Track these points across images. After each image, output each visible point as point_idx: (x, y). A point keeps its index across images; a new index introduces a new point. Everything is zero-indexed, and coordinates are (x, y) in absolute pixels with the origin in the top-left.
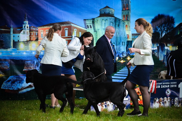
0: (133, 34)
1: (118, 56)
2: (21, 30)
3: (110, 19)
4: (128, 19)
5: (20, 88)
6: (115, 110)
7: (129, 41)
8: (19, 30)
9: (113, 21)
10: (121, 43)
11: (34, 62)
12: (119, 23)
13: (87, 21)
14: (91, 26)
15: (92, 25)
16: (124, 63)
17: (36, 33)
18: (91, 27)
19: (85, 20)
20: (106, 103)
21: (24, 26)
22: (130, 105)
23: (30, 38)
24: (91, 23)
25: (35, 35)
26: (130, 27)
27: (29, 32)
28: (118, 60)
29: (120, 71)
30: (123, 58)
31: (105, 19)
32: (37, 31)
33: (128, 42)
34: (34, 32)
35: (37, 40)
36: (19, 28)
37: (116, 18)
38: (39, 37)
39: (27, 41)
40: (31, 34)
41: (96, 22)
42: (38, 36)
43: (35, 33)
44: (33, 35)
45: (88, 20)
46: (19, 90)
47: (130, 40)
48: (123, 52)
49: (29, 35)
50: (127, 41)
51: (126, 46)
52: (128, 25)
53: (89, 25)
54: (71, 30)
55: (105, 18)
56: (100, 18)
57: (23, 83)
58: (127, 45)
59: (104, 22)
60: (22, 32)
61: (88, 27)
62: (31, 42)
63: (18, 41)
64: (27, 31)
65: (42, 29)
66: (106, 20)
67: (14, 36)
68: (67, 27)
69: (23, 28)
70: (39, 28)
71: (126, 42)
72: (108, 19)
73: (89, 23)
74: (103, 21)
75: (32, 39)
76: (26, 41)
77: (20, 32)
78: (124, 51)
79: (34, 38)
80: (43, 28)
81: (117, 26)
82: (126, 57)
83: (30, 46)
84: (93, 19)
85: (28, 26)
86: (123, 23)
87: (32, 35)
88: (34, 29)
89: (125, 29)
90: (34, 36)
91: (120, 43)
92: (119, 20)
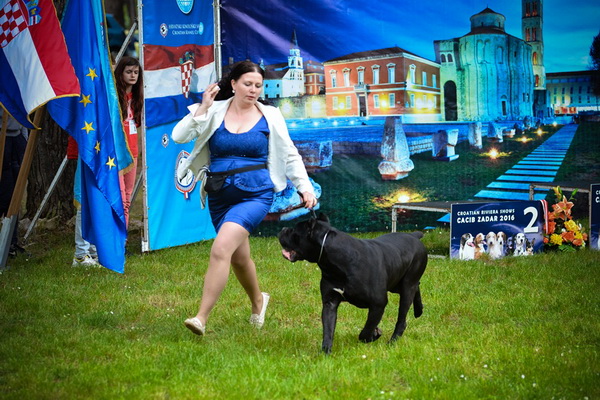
0: (548, 75)
1: (515, 127)
2: (286, 71)
3: (496, 38)
4: (538, 39)
5: (283, 207)
6: (507, 255)
7: (538, 91)
8: (281, 69)
9: (504, 44)
10: (521, 97)
11: (317, 146)
12: (518, 48)
13: (441, 44)
14: (450, 56)
15: (452, 54)
16: (528, 143)
17: (321, 75)
18: (451, 60)
19: (437, 42)
20: (485, 240)
21: (290, 60)
22: (542, 242)
23: (307, 88)
24: (452, 48)
25: (318, 82)
26: (542, 56)
27: (303, 75)
28: (516, 136)
29: (520, 162)
30: (525, 131)
31: (484, 40)
32: (323, 72)
33: (537, 93)
34: (315, 74)
35: (322, 92)
36: (279, 65)
37: (509, 36)
38: (327, 84)
39: (300, 97)
40: (307, 78)
41: (463, 47)
42: (324, 82)
43: (318, 77)
44: (313, 82)
45: (443, 41)
46: (281, 212)
47: (541, 88)
48: (526, 118)
49: (303, 81)
50: (535, 91)
51: (532, 103)
52: (538, 52)
53: (446, 54)
54: (402, 67)
55: (485, 36)
56: (472, 37)
57: (291, 195)
58: (535, 101)
59: (481, 46)
60: (287, 75)
61: (444, 61)
62: (309, 98)
63: (278, 96)
64: (299, 71)
65: (333, 67)
66: (487, 41)
67: (267, 86)
68: (392, 60)
69: (290, 65)
70: (326, 65)
71: (532, 92)
72: (492, 40)
73: (446, 49)
74: (479, 44)
75: (311, 92)
76: (297, 97)
77: (281, 75)
78: (528, 114)
79: (315, 88)
80: (335, 63)
81: (512, 54)
82: (533, 129)
83: (306, 108)
84: (457, 40)
85: (301, 60)
86: (528, 49)
87: (311, 81)
88: (315, 67)
89: (531, 63)
90: (315, 84)
91: (517, 97)
92: (518, 40)
